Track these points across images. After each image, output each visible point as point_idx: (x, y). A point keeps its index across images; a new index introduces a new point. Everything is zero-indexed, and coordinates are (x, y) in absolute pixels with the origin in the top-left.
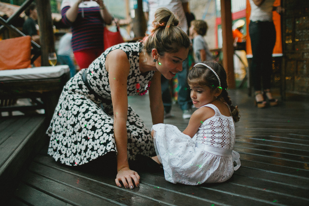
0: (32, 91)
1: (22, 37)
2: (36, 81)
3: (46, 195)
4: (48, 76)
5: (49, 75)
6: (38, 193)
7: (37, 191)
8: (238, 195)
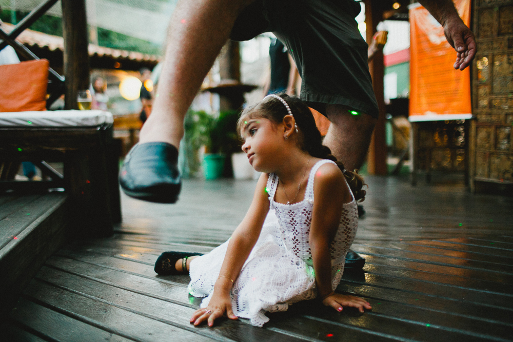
0: (47, 148)
1: (34, 62)
2: (56, 130)
3: (71, 320)
4: (78, 123)
5: (80, 121)
6: (55, 316)
7: (53, 312)
8: (437, 327)
